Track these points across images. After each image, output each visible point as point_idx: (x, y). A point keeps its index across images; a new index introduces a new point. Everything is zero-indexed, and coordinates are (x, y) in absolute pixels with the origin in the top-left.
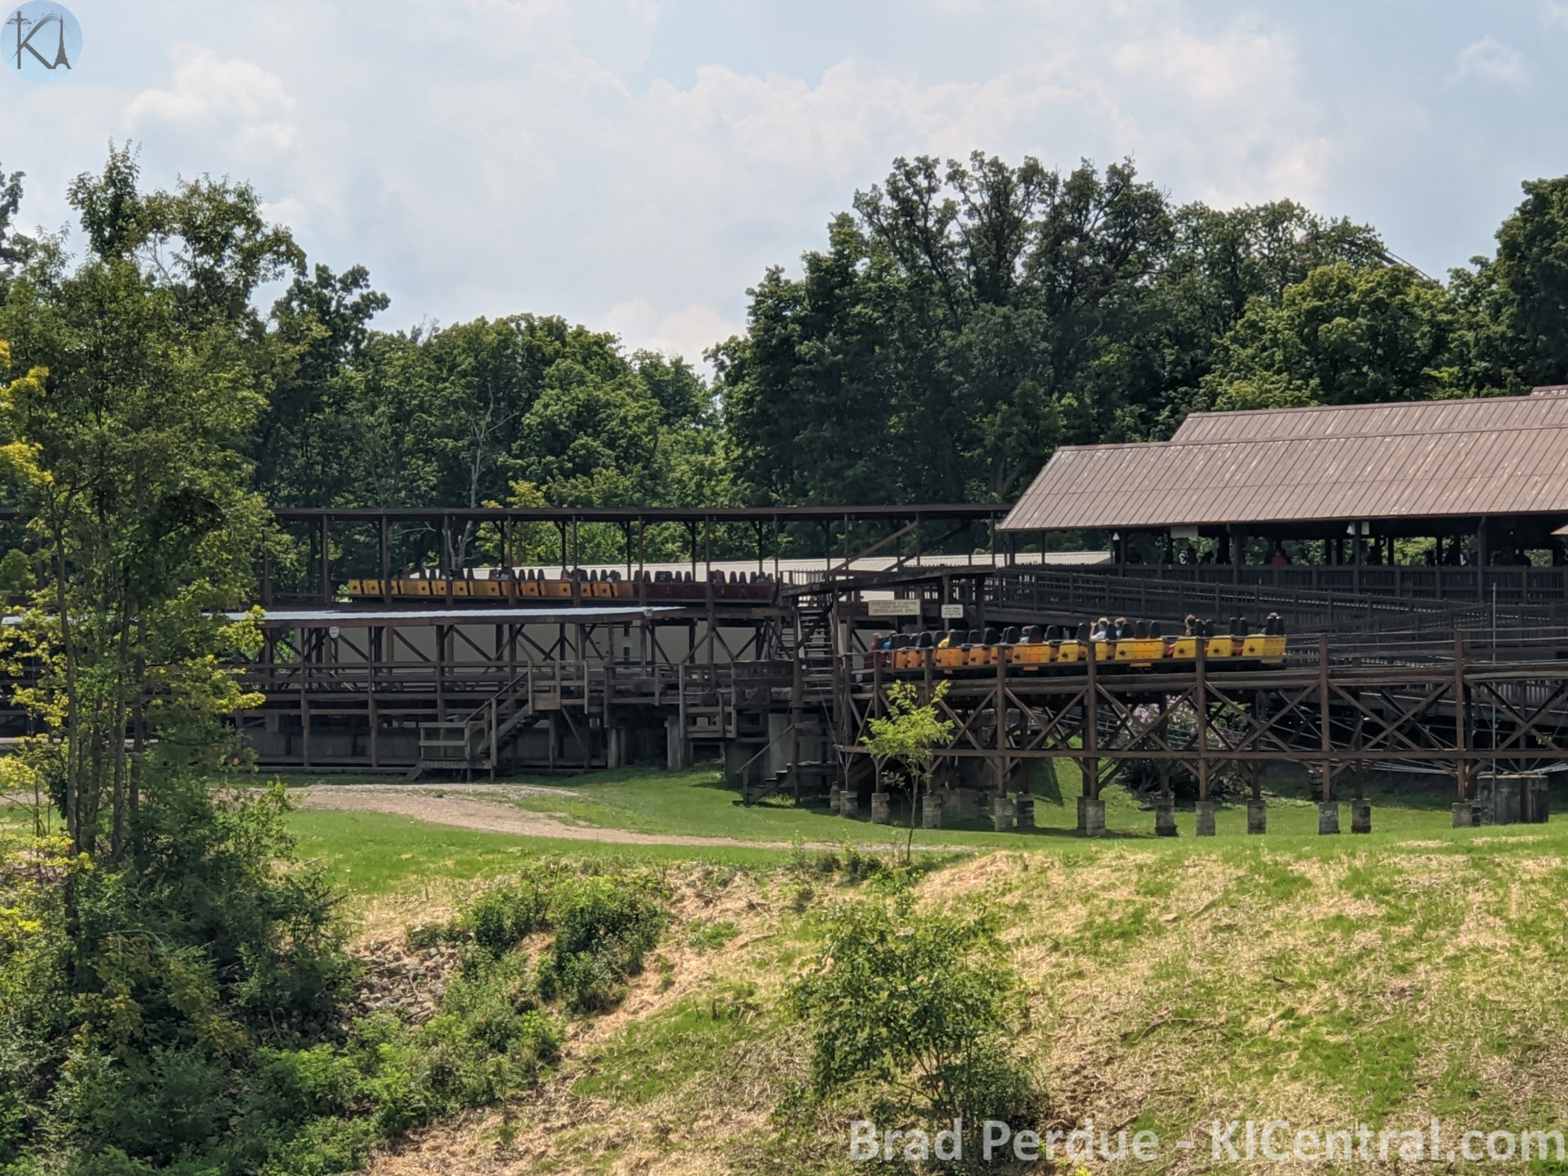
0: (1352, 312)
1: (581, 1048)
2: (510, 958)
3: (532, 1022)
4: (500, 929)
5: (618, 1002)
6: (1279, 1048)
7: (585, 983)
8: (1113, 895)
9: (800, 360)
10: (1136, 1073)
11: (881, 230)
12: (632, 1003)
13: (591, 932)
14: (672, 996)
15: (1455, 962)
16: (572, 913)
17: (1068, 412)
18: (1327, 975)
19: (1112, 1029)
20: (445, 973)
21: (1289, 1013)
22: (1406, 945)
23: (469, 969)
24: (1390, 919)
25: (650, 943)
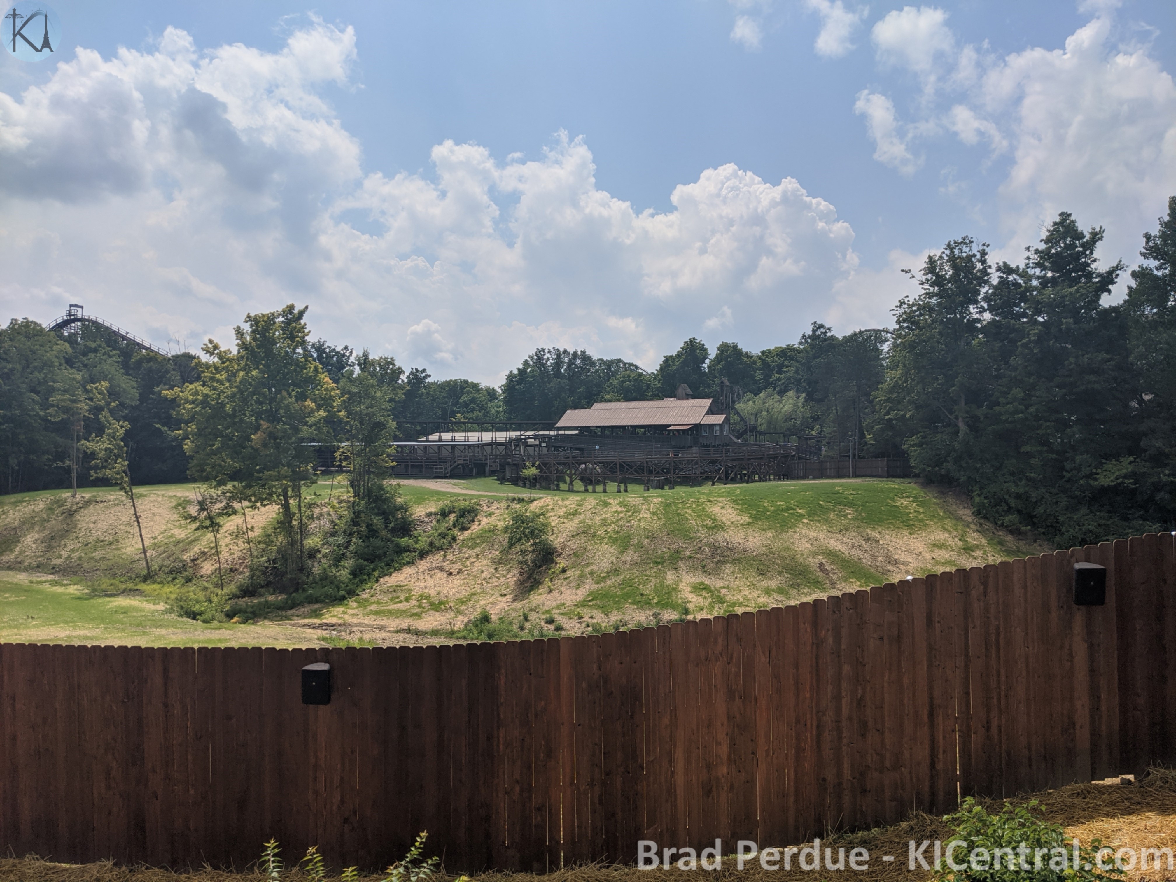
0: (630, 381)
1: (461, 538)
2: (447, 519)
3: (451, 532)
4: (445, 513)
5: (469, 528)
6: (603, 538)
7: (462, 524)
8: (572, 506)
9: (516, 389)
10: (574, 543)
11: (534, 363)
12: (472, 528)
13: (464, 513)
14: (480, 526)
15: (639, 520)
16: (460, 509)
17: (572, 401)
18: (613, 523)
19: (570, 534)
20: (433, 522)
21: (606, 531)
22: (630, 516)
23: (438, 521)
24: (627, 511)
25: (476, 516)
